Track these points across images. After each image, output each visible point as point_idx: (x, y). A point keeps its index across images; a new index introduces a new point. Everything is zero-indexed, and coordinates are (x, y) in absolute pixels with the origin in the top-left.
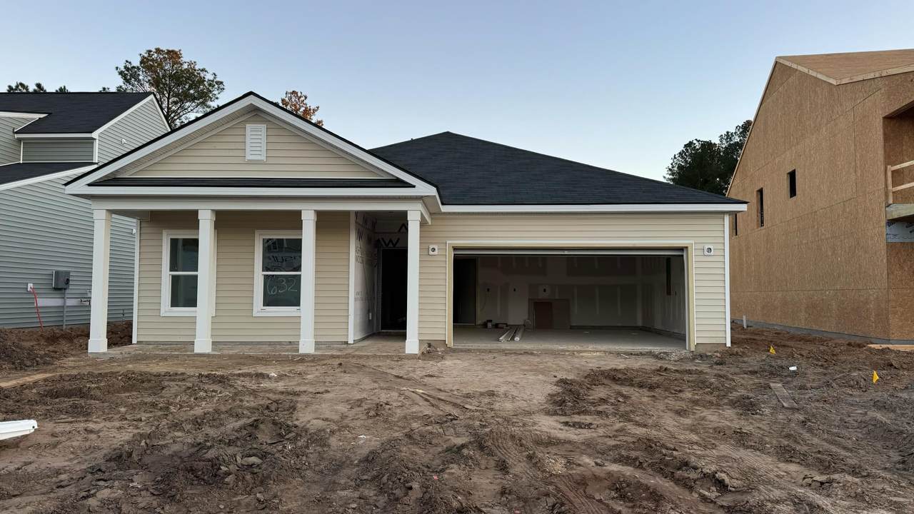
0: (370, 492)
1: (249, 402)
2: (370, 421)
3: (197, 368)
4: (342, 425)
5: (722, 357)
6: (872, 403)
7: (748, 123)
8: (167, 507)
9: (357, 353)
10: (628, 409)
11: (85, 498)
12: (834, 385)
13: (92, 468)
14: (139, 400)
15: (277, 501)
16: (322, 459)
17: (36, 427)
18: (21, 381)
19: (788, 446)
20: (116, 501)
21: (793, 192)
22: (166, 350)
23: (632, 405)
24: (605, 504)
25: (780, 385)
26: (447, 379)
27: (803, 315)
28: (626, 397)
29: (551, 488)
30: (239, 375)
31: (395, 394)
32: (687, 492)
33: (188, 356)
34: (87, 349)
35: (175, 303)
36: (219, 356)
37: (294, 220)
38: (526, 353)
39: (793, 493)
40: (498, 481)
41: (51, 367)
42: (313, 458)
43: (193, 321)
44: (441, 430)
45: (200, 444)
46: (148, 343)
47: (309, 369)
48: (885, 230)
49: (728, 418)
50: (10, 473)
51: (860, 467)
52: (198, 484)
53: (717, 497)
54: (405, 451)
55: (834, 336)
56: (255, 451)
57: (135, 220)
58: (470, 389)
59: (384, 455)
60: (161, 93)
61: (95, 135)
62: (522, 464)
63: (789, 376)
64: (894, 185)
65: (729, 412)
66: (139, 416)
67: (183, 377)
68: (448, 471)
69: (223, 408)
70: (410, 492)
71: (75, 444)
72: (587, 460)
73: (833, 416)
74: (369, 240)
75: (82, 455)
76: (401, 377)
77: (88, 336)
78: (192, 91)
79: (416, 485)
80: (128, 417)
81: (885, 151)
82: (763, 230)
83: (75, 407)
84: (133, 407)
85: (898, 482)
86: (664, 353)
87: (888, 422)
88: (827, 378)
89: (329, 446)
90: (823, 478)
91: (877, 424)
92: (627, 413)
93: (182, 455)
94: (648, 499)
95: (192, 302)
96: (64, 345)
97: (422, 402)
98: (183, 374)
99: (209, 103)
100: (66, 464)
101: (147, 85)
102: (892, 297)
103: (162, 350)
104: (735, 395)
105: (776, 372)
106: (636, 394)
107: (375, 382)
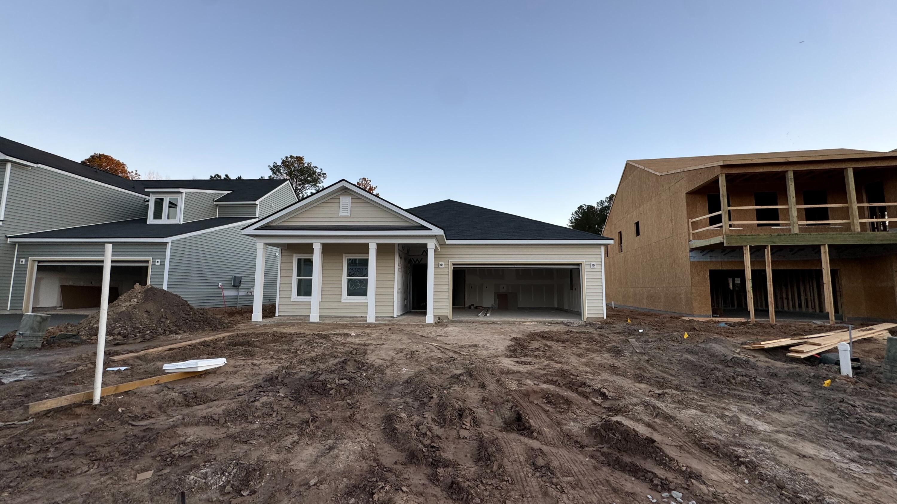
0: (410, 400)
1: (340, 349)
2: (408, 361)
3: (311, 330)
4: (393, 363)
5: (600, 325)
6: (685, 350)
7: (612, 195)
8: (298, 407)
9: (399, 323)
10: (551, 353)
11: (253, 401)
12: (664, 340)
13: (257, 385)
14: (281, 348)
15: (358, 404)
16: (382, 381)
17: (226, 362)
18: (216, 337)
19: (640, 374)
20: (271, 403)
21: (638, 234)
22: (294, 320)
23: (554, 351)
24: (540, 406)
25: (634, 340)
26: (450, 338)
27: (645, 301)
28: (550, 347)
29: (510, 397)
30: (335, 334)
31: (421, 346)
32: (585, 400)
33: (307, 323)
34: (251, 319)
35: (299, 294)
36: (323, 324)
37: (365, 248)
38: (494, 323)
39: (644, 400)
40: (481, 394)
41: (232, 329)
42: (377, 380)
43: (309, 304)
44: (447, 366)
45: (315, 372)
46: (284, 316)
47: (373, 331)
48: (689, 254)
49: (606, 358)
50: (212, 388)
51: (680, 385)
52: (315, 394)
53: (601, 402)
54: (428, 377)
55: (663, 313)
56: (345, 376)
57: (278, 249)
58: (463, 343)
59: (417, 380)
60: (292, 179)
61: (257, 202)
62: (494, 385)
63: (639, 335)
64: (693, 230)
65: (607, 355)
66: (281, 357)
67: (304, 335)
68: (452, 388)
69: (327, 352)
70: (432, 400)
71: (247, 372)
72: (529, 382)
73: (664, 358)
74: (405, 259)
75: (251, 378)
76: (424, 337)
77: (252, 313)
78: (309, 178)
79: (435, 396)
80: (275, 357)
81: (687, 211)
82: (622, 255)
83: (246, 351)
84: (277, 352)
85: (702, 394)
86: (570, 322)
87: (695, 360)
88: (660, 336)
89: (386, 374)
90: (660, 392)
91: (688, 361)
92: (550, 356)
93: (306, 379)
94: (563, 403)
95: (308, 293)
96: (238, 318)
97: (436, 350)
98: (304, 333)
99: (318, 185)
100: (242, 383)
101: (285, 175)
102: (694, 291)
103: (292, 320)
104: (609, 346)
105: (632, 333)
106: (557, 346)
107: (410, 339)
